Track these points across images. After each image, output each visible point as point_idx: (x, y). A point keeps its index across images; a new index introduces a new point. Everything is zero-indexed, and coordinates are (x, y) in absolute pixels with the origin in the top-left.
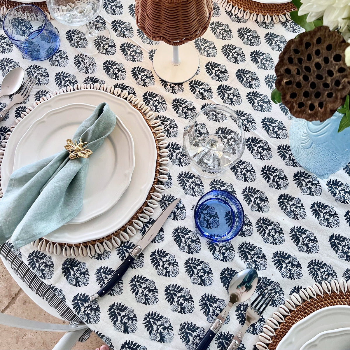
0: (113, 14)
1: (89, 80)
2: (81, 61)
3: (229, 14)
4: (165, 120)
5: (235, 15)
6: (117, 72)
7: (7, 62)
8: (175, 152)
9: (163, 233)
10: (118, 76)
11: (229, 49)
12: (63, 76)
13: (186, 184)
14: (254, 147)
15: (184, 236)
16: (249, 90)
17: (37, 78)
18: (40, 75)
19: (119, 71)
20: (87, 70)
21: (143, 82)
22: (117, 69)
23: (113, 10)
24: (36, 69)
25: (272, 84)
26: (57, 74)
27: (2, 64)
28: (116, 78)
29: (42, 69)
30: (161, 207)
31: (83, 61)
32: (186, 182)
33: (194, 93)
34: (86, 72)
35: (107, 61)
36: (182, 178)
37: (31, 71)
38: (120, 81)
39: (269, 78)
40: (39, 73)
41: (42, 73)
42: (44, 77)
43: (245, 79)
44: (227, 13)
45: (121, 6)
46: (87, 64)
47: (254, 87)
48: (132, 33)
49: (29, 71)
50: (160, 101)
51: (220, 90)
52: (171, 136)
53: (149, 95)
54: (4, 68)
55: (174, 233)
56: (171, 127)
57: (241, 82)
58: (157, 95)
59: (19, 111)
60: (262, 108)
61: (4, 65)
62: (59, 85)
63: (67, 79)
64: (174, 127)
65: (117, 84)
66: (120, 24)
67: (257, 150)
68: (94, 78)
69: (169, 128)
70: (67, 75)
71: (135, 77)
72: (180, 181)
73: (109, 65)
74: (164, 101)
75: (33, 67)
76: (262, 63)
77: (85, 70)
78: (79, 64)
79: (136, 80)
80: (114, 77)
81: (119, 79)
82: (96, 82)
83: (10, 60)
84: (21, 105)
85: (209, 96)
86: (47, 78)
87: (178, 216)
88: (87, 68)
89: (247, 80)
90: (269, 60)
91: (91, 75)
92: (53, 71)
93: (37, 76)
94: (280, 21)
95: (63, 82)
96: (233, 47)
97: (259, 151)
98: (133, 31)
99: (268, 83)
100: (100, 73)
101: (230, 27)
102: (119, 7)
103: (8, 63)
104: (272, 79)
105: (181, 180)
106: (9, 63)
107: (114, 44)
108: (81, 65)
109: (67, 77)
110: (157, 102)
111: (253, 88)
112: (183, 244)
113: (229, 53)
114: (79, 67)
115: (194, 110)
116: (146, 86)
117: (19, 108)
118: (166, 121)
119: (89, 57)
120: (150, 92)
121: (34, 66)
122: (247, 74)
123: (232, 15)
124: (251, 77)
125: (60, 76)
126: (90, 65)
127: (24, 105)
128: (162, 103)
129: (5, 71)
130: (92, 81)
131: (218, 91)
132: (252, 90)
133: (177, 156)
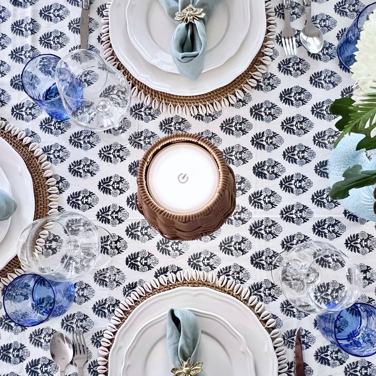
0: (90, 208)
1: (127, 290)
2: (103, 279)
3: (199, 117)
4: (228, 270)
5: (206, 114)
6: (146, 261)
7: (36, 335)
8: (261, 292)
9: (308, 366)
10: (150, 264)
11: (227, 154)
12: (100, 306)
13: (293, 311)
14: (324, 230)
15: (326, 353)
16: (278, 181)
17: (79, 327)
18: (79, 322)
19: (146, 259)
20: (117, 282)
21: (177, 252)
22: (143, 258)
23: (87, 203)
24: (70, 320)
25: (293, 158)
26: (94, 308)
27: (34, 341)
28: (150, 268)
29: (76, 315)
30: (289, 347)
31: (105, 277)
32: (292, 309)
33: (232, 224)
34: (117, 285)
35: (127, 259)
36: (285, 309)
37: (67, 325)
38: (156, 268)
39: (286, 154)
40: (77, 321)
41: (79, 319)
42: (85, 321)
43: (266, 172)
44: (196, 119)
45: (90, 193)
46: (112, 276)
47: (280, 174)
48: (126, 212)
49: (65, 326)
50: (208, 256)
51: (253, 201)
52: (246, 280)
53: (194, 260)
54: (40, 343)
55: (317, 359)
56: (238, 273)
57: (266, 178)
58: (200, 254)
59: (92, 369)
60: (302, 189)
61: (37, 340)
62: (105, 316)
63: (107, 305)
64: (241, 271)
65: (156, 273)
66: (106, 212)
67: (329, 231)
68: (129, 284)
69: (237, 275)
70: (104, 302)
71: (166, 252)
72: (286, 313)
73: (132, 261)
74: (211, 254)
75: (66, 320)
76: (269, 144)
77: (115, 284)
78: (105, 282)
79: (169, 254)
80: (148, 268)
81: (153, 266)
82: (136, 286)
83: (37, 331)
84: (89, 362)
85: (248, 215)
86: (88, 319)
87: (308, 343)
88: (115, 280)
89: (268, 172)
90: (273, 136)
91: (125, 284)
92: (87, 308)
93: (77, 325)
94: (252, 87)
95: (106, 311)
96: (230, 149)
97: (331, 231)
98: (124, 209)
99: (289, 159)
100: (131, 276)
101: (211, 131)
102: (89, 196)
103: (38, 335)
104: (290, 152)
105: (286, 311)
106: (40, 334)
107: (118, 236)
108: (107, 282)
109: (105, 303)
110: (206, 259)
111: (280, 176)
112: (331, 361)
113: (231, 157)
114: (106, 285)
115: (245, 240)
116: (184, 253)
117: (90, 366)
118: (230, 271)
119: (107, 269)
120: (191, 256)
121: (65, 318)
122: (264, 165)
123: (202, 117)
124: (270, 166)
125: (97, 308)
126: (115, 275)
127: (92, 360)
128: (211, 257)
129: (43, 345)
130: (131, 289)
131: (251, 204)
132: (281, 178)
133: (265, 294)
